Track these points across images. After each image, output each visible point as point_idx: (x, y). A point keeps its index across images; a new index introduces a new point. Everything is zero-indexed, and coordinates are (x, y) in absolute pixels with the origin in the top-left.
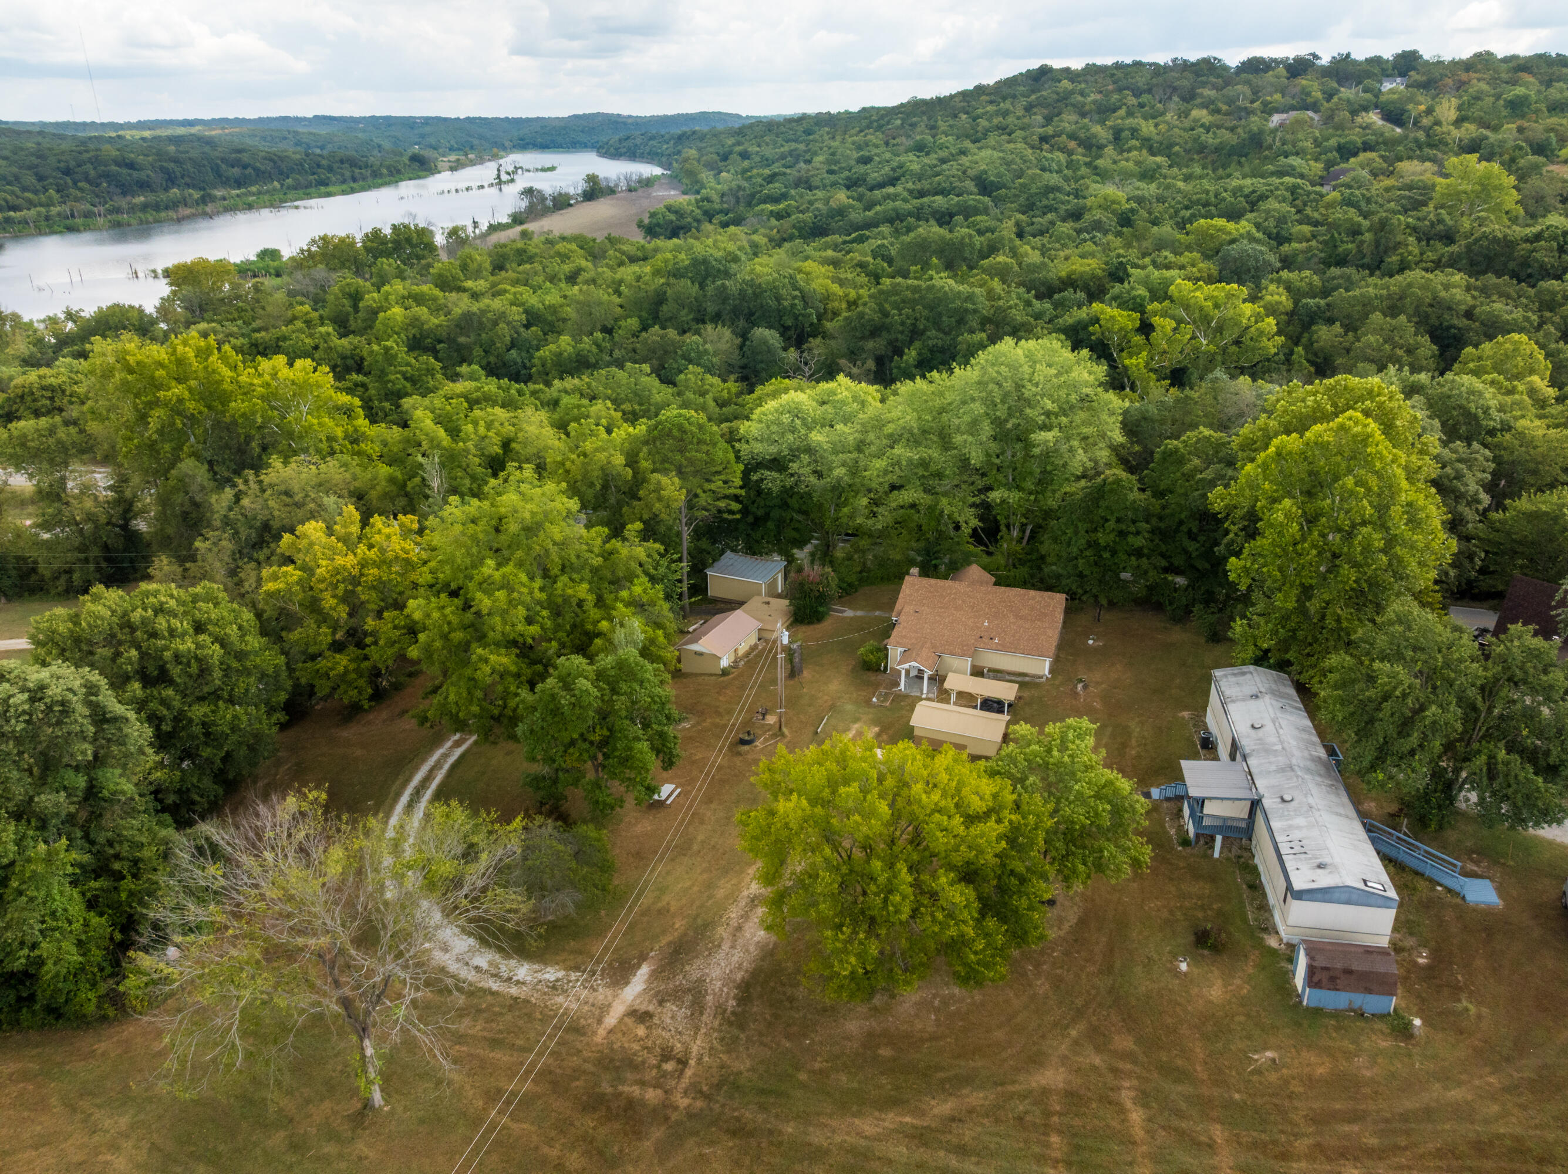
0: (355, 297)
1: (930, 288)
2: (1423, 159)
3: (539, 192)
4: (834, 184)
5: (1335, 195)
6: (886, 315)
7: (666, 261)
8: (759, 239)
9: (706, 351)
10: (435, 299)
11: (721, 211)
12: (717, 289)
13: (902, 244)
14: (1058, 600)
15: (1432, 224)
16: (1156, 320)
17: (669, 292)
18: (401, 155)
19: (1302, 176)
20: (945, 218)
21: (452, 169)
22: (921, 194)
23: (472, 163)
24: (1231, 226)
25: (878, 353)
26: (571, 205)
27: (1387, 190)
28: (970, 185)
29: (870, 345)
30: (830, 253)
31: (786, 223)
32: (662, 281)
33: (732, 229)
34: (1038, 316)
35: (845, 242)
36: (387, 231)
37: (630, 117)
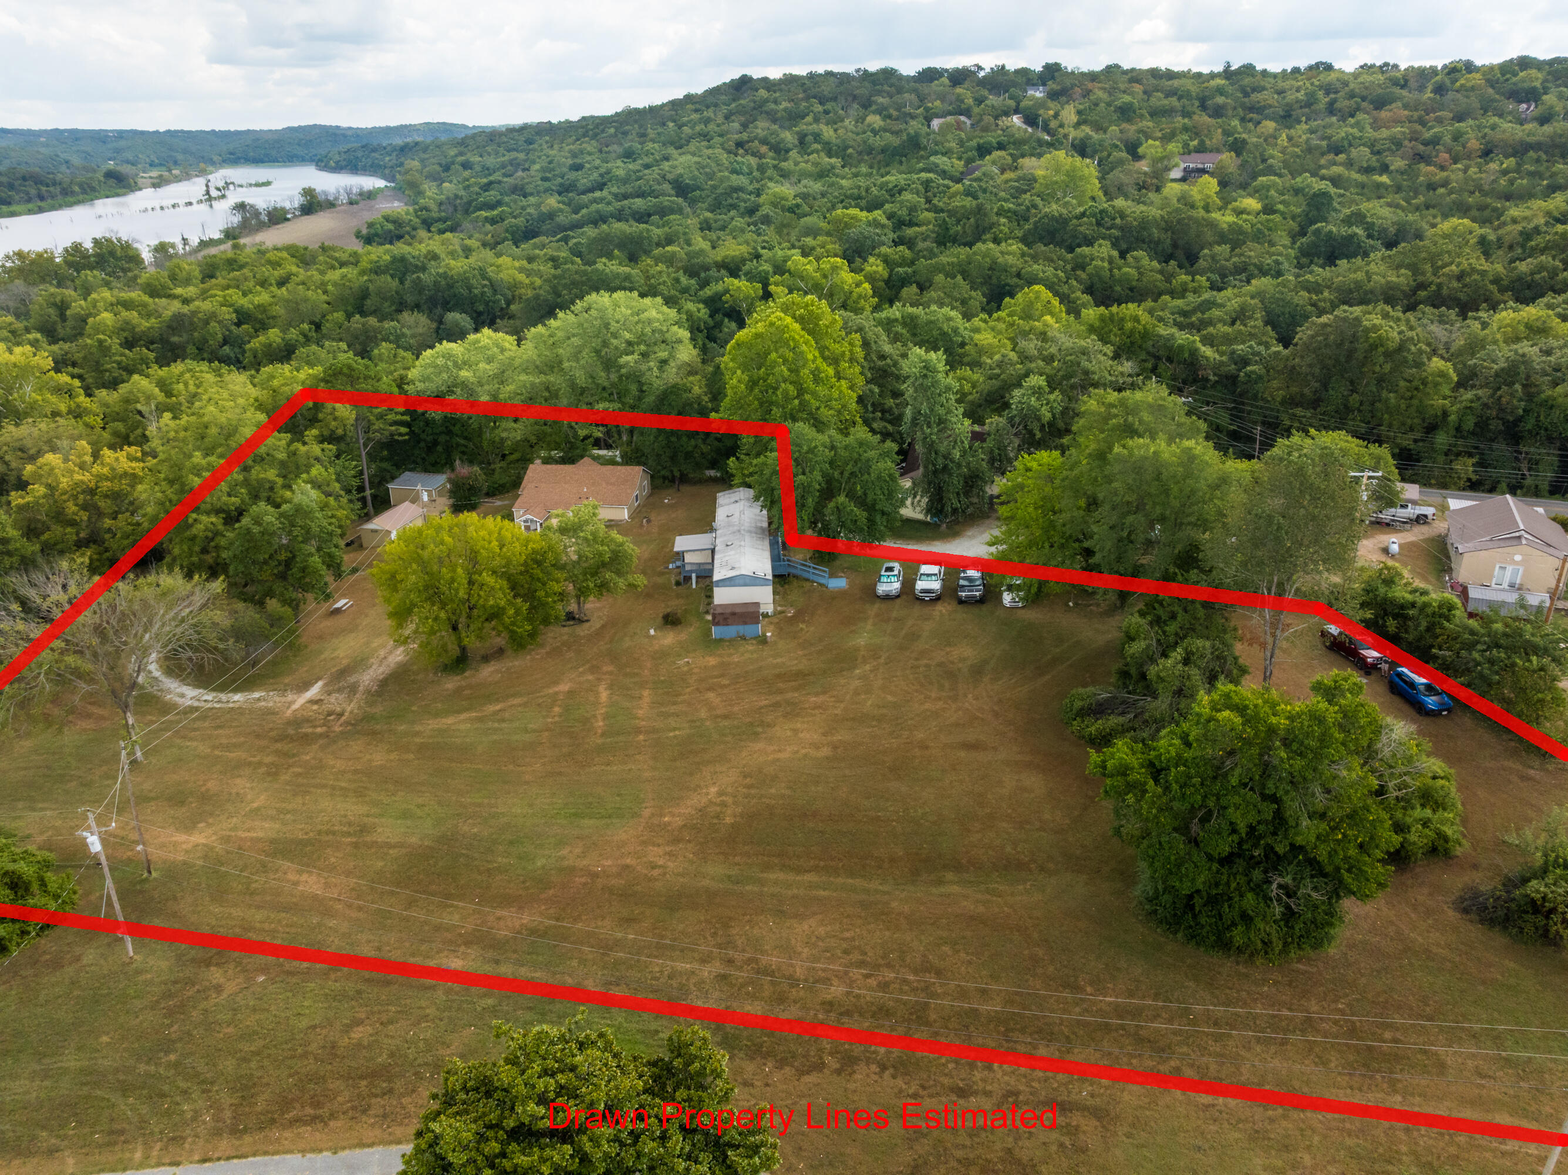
0: (62, 307)
2: (1041, 156)
3: (252, 206)
4: (546, 191)
7: (372, 263)
8: (473, 243)
9: (404, 335)
10: (145, 305)
11: (439, 220)
12: (413, 281)
14: (637, 471)
16: (775, 289)
17: (372, 288)
18: (94, 171)
19: (940, 172)
20: (643, 217)
21: (155, 186)
22: (625, 197)
23: (178, 179)
26: (288, 220)
27: (1007, 181)
28: (666, 187)
30: (533, 251)
31: (499, 228)
32: (366, 279)
33: (448, 235)
35: (550, 242)
36: (88, 245)
37: (350, 128)
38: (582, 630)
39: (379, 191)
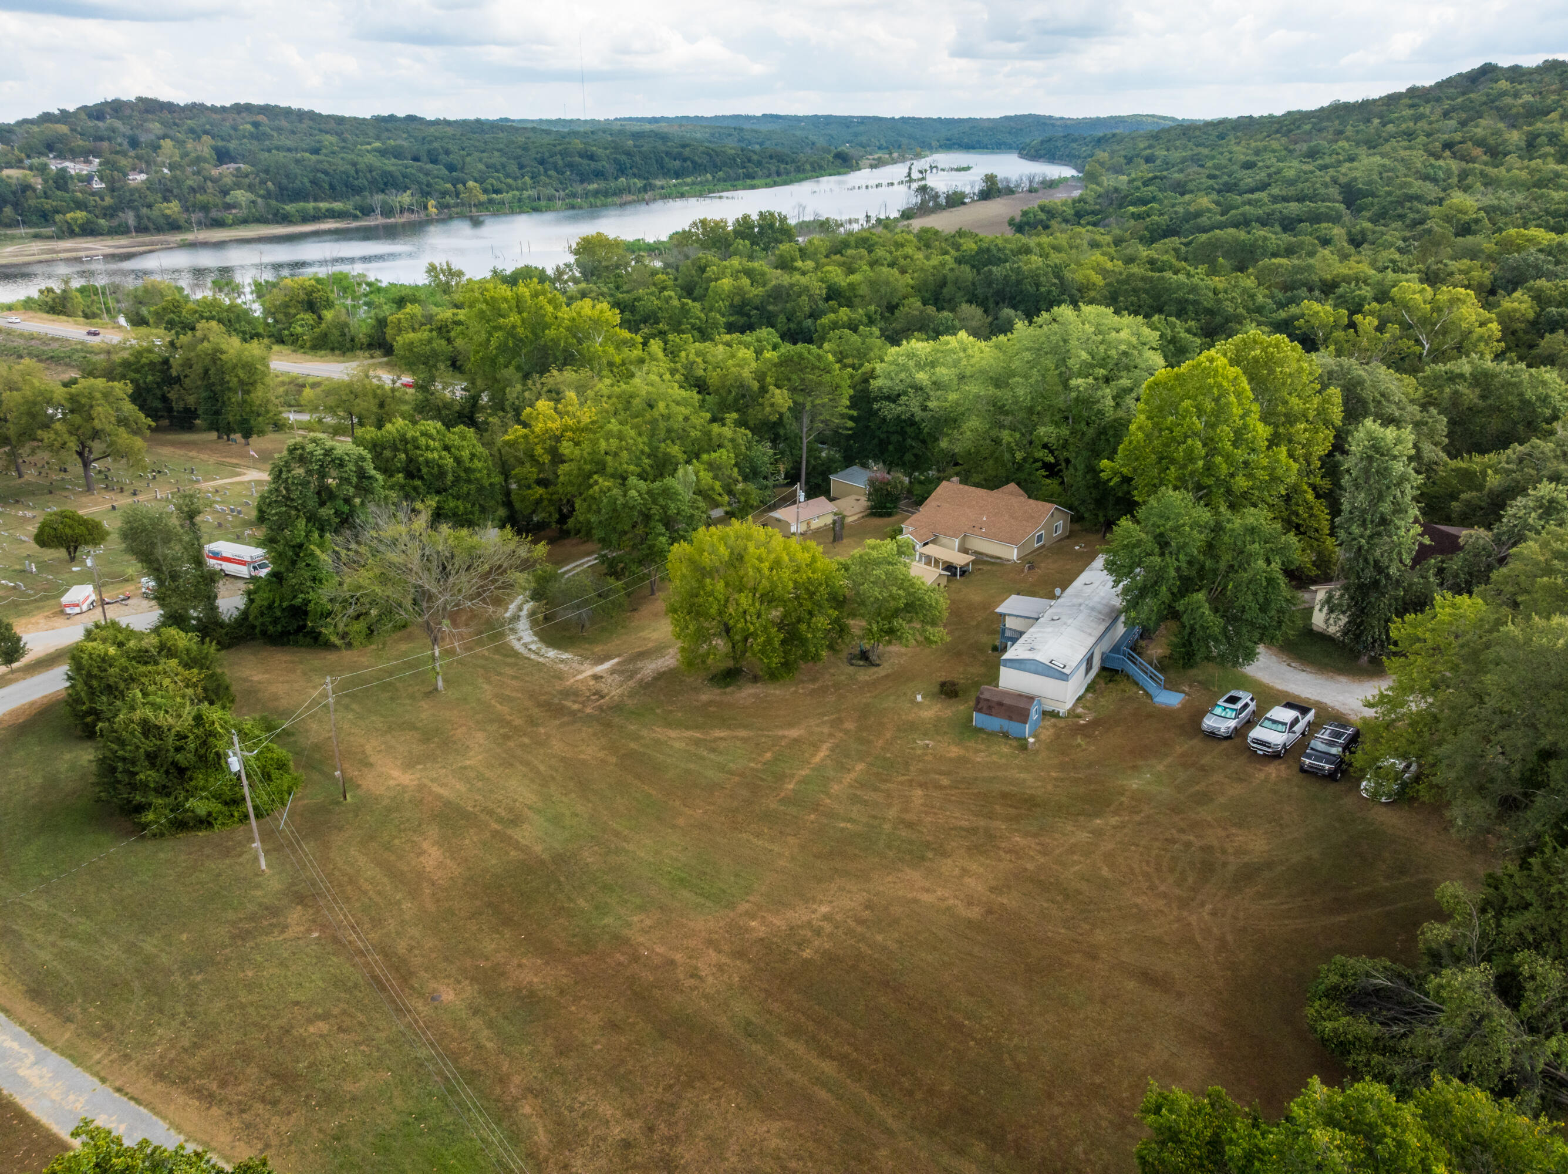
3: (935, 190)
4: (1207, 189)
11: (1090, 212)
14: (1048, 508)
18: (829, 152)
20: (1291, 224)
22: (1285, 199)
28: (1334, 191)
31: (1141, 224)
34: (1257, 310)
38: (865, 675)
39: (1065, 180)
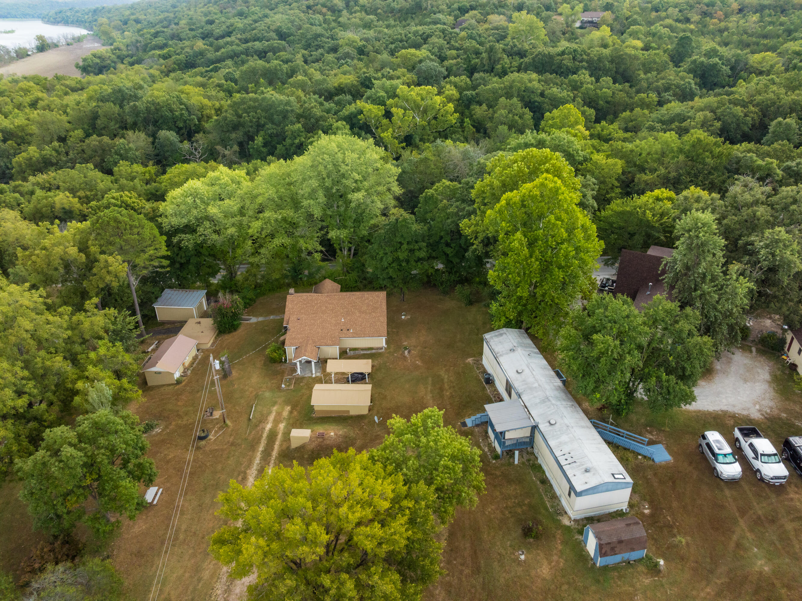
1: (264, 99)
2: (500, 14)
4: (194, 37)
5: (463, 34)
6: (240, 116)
7: (95, 91)
8: (155, 72)
9: (130, 149)
11: (128, 56)
12: (131, 107)
13: (241, 71)
14: (382, 295)
15: (512, 48)
16: (394, 110)
17: (100, 111)
19: (444, 24)
20: (262, 54)
22: (246, 41)
24: (418, 52)
25: (239, 140)
26: (29, 55)
27: (487, 30)
28: (273, 35)
29: (233, 136)
30: (199, 79)
31: (170, 61)
32: (94, 104)
33: (136, 66)
34: (328, 111)
35: (207, 71)
